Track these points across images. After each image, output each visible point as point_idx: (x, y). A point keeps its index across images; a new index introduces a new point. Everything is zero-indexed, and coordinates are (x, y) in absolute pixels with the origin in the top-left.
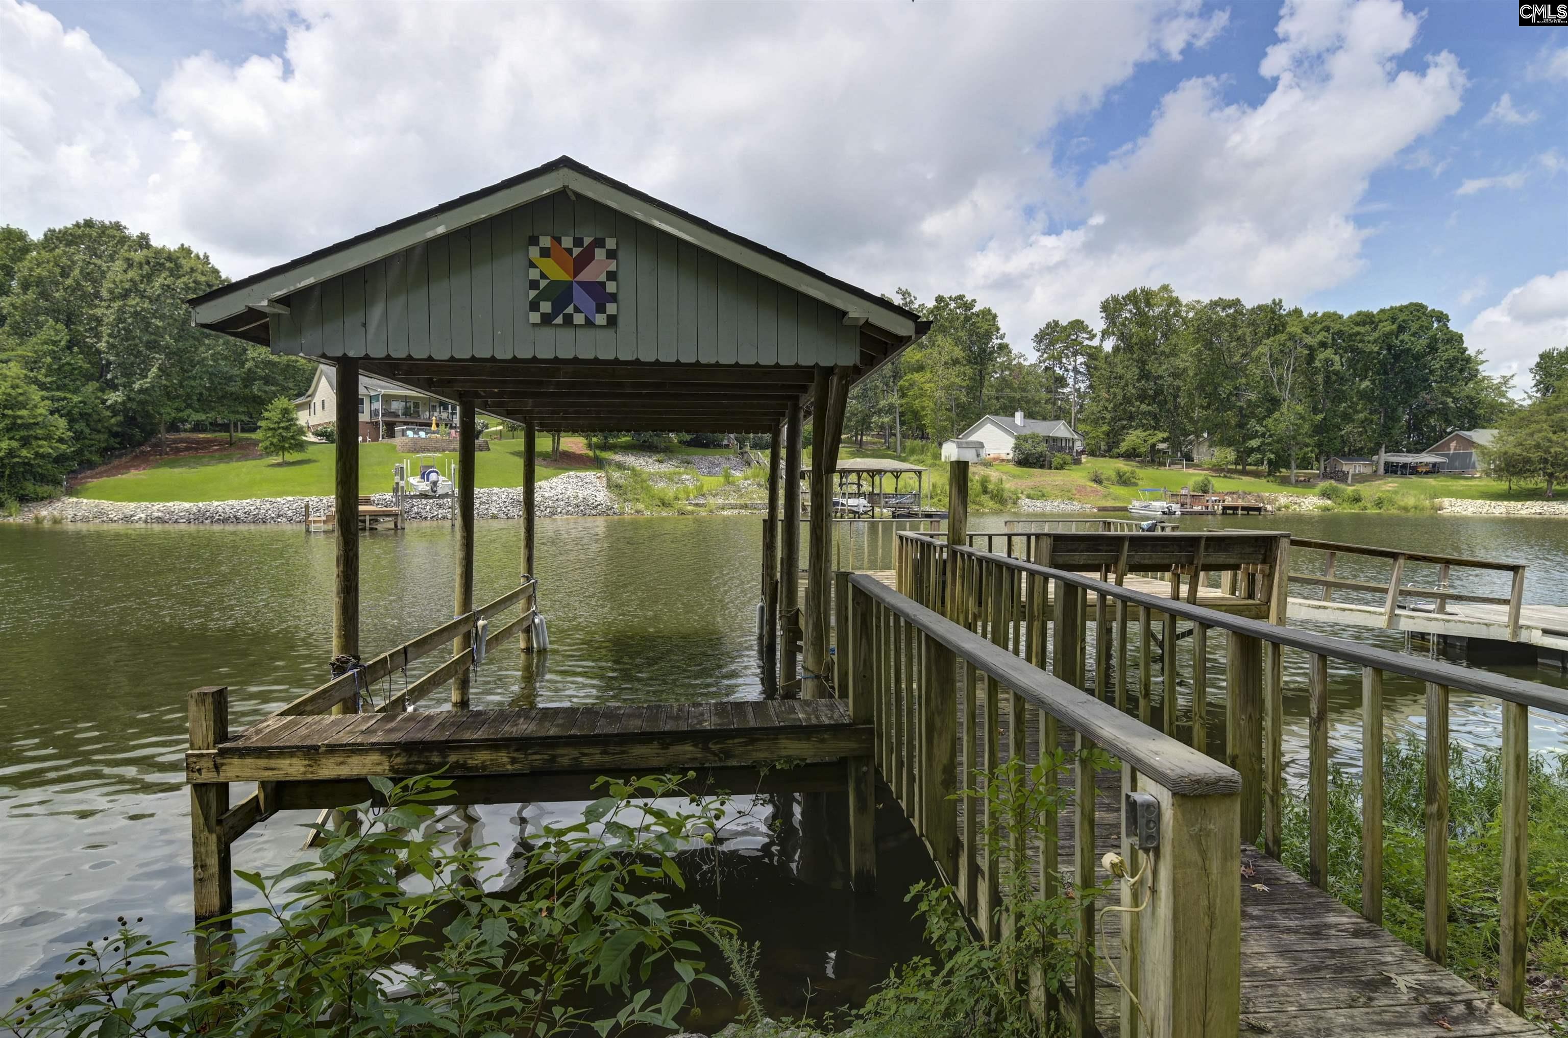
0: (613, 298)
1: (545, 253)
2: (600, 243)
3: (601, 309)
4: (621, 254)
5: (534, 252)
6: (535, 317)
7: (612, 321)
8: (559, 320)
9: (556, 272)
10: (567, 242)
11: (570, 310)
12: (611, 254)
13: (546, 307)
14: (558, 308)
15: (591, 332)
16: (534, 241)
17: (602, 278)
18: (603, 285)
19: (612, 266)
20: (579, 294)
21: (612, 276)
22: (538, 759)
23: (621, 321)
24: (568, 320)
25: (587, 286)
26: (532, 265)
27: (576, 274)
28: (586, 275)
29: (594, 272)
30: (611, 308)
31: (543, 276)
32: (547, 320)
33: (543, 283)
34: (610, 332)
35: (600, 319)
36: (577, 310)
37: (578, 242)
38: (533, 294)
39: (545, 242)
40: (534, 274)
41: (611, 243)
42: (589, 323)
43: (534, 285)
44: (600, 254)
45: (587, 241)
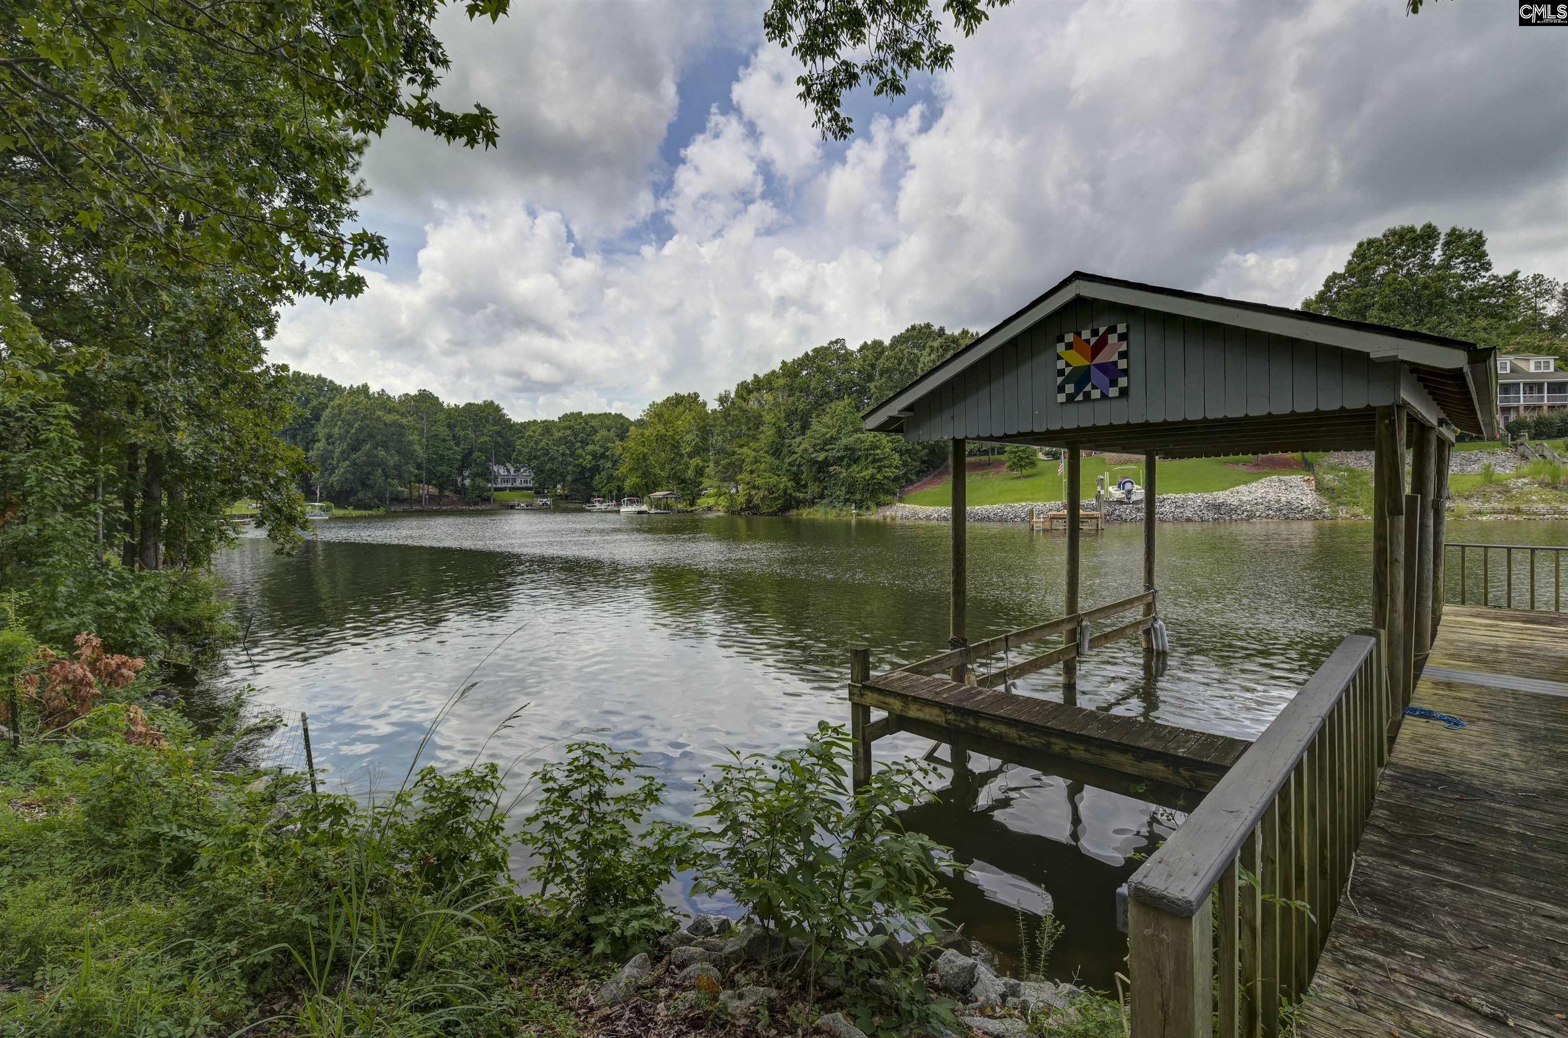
0: (1125, 372)
1: (1069, 346)
2: (1112, 330)
3: (1113, 383)
4: (1131, 335)
5: (1060, 348)
6: (1061, 398)
7: (1124, 392)
8: (1080, 397)
9: (1078, 360)
10: (1086, 334)
11: (1088, 388)
12: (1123, 337)
13: (1070, 388)
14: (1079, 388)
15: (1106, 405)
16: (1061, 339)
17: (1115, 358)
18: (1115, 364)
19: (1123, 347)
20: (1096, 374)
21: (1123, 355)
22: (1037, 741)
23: (1132, 392)
24: (1087, 396)
25: (1102, 367)
26: (1059, 358)
27: (1093, 358)
28: (1100, 359)
29: (1108, 355)
30: (1123, 382)
31: (1068, 365)
32: (1070, 398)
33: (1068, 370)
34: (1123, 402)
35: (1113, 392)
36: (1094, 387)
37: (1095, 333)
38: (1060, 380)
39: (1069, 338)
40: (1061, 365)
41: (1121, 328)
42: (1104, 396)
43: (1061, 372)
44: (1113, 339)
45: (1102, 330)
